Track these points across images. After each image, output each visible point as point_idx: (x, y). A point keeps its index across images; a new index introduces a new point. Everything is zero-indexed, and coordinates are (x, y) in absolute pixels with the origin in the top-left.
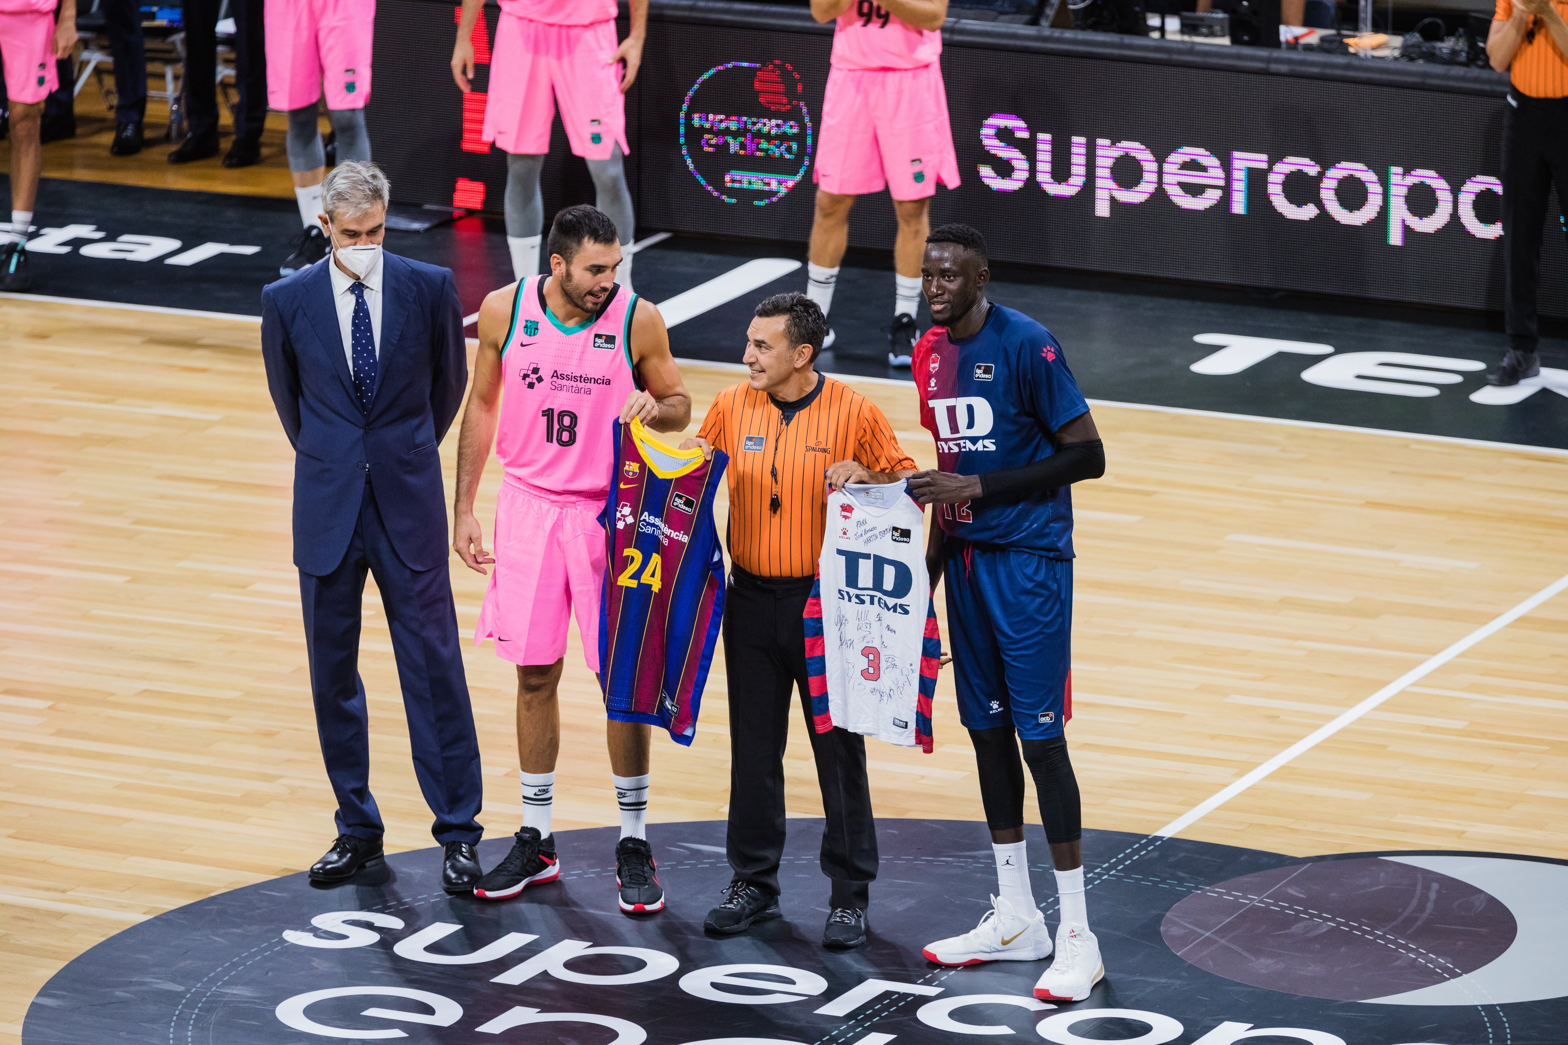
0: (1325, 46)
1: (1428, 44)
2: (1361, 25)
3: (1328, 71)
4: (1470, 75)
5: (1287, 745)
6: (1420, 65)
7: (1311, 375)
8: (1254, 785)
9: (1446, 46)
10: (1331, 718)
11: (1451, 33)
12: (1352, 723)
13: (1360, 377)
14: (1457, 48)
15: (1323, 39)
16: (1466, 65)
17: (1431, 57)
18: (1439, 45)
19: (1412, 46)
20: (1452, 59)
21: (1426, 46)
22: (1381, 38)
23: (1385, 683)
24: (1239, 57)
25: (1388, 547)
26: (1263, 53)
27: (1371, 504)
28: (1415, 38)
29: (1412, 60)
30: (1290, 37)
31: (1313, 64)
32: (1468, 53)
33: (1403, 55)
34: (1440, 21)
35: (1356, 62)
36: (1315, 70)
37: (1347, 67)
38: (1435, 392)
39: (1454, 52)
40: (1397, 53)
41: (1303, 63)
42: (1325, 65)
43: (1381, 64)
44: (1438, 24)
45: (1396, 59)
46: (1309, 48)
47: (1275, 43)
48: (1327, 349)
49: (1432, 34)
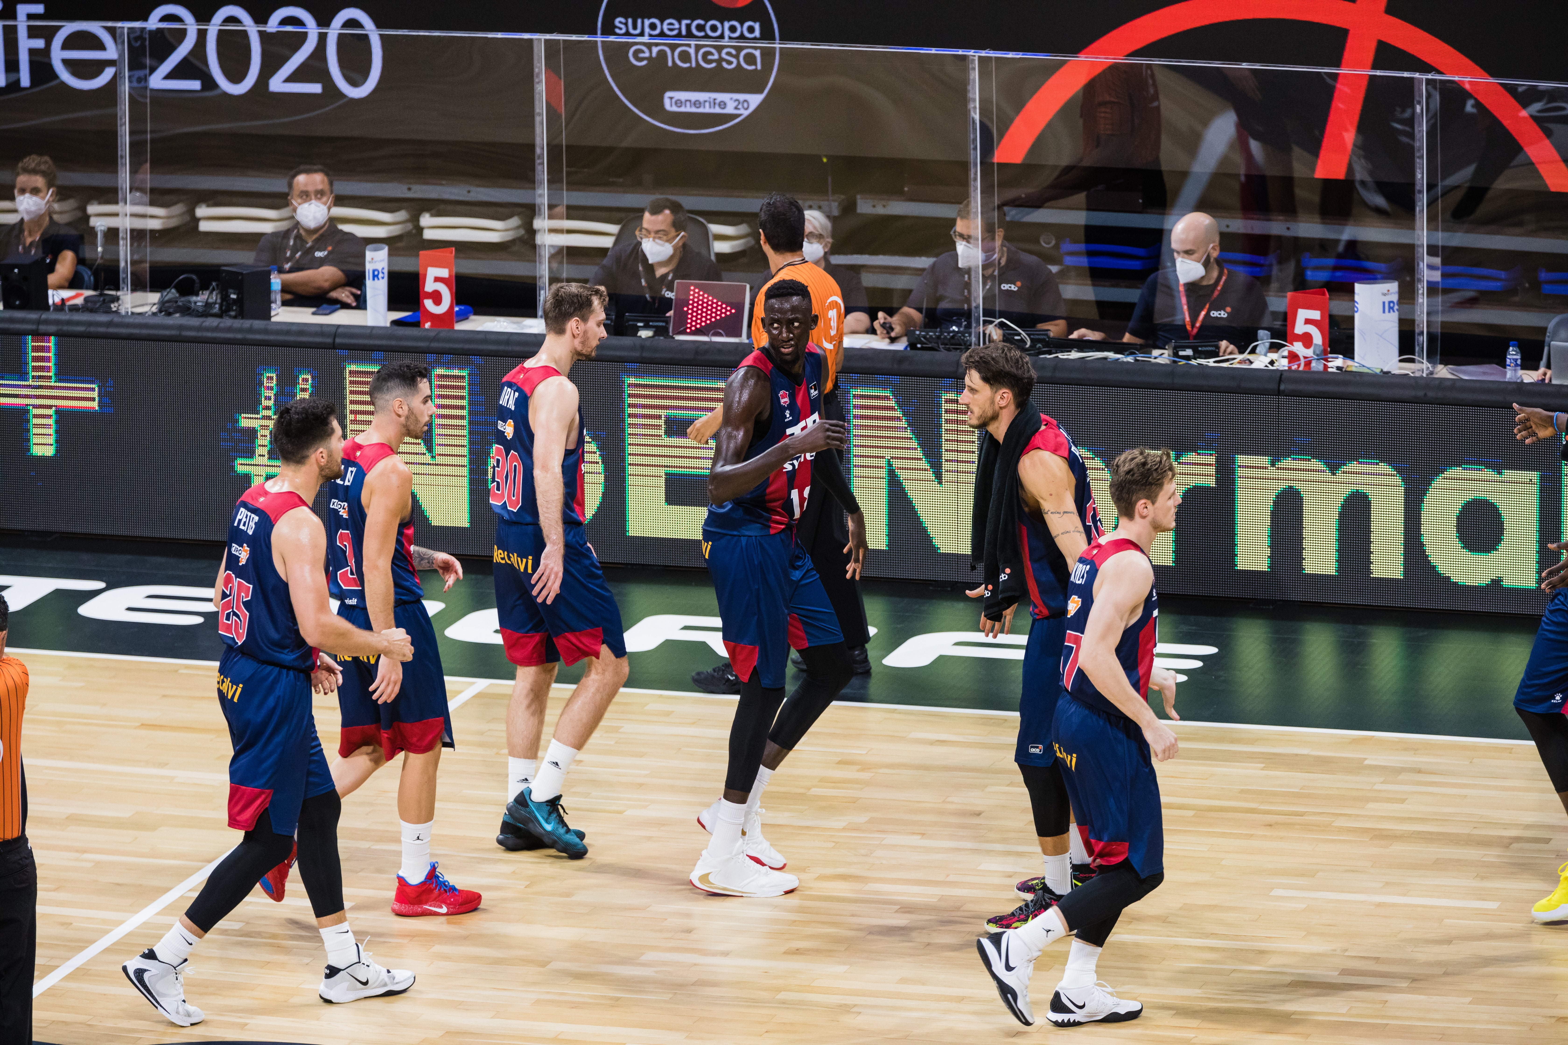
0: (89, 306)
1: (183, 299)
2: (121, 285)
3: (92, 329)
4: (222, 325)
5: (82, 949)
6: (177, 319)
7: (87, 610)
8: (53, 986)
9: (200, 299)
10: (119, 923)
11: (204, 287)
12: (137, 928)
13: (129, 609)
14: (210, 301)
15: (87, 299)
16: (219, 316)
17: (186, 311)
18: (194, 298)
19: (169, 301)
20: (206, 312)
21: (182, 301)
22: (140, 296)
23: (167, 890)
24: (12, 320)
25: (163, 765)
26: (33, 315)
27: (144, 726)
28: (172, 293)
29: (169, 314)
30: (57, 300)
31: (78, 323)
32: (221, 305)
33: (160, 311)
34: (194, 277)
35: (116, 319)
36: (81, 329)
37: (110, 324)
38: (199, 620)
39: (207, 305)
40: (155, 309)
41: (69, 323)
42: (90, 324)
43: (139, 320)
44: (193, 281)
45: (154, 314)
46: (75, 309)
47: (45, 306)
48: (100, 585)
49: (187, 289)
